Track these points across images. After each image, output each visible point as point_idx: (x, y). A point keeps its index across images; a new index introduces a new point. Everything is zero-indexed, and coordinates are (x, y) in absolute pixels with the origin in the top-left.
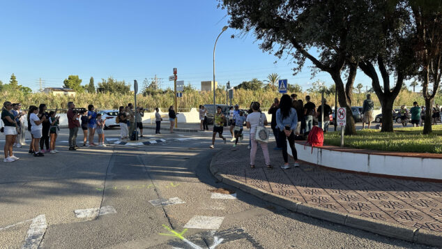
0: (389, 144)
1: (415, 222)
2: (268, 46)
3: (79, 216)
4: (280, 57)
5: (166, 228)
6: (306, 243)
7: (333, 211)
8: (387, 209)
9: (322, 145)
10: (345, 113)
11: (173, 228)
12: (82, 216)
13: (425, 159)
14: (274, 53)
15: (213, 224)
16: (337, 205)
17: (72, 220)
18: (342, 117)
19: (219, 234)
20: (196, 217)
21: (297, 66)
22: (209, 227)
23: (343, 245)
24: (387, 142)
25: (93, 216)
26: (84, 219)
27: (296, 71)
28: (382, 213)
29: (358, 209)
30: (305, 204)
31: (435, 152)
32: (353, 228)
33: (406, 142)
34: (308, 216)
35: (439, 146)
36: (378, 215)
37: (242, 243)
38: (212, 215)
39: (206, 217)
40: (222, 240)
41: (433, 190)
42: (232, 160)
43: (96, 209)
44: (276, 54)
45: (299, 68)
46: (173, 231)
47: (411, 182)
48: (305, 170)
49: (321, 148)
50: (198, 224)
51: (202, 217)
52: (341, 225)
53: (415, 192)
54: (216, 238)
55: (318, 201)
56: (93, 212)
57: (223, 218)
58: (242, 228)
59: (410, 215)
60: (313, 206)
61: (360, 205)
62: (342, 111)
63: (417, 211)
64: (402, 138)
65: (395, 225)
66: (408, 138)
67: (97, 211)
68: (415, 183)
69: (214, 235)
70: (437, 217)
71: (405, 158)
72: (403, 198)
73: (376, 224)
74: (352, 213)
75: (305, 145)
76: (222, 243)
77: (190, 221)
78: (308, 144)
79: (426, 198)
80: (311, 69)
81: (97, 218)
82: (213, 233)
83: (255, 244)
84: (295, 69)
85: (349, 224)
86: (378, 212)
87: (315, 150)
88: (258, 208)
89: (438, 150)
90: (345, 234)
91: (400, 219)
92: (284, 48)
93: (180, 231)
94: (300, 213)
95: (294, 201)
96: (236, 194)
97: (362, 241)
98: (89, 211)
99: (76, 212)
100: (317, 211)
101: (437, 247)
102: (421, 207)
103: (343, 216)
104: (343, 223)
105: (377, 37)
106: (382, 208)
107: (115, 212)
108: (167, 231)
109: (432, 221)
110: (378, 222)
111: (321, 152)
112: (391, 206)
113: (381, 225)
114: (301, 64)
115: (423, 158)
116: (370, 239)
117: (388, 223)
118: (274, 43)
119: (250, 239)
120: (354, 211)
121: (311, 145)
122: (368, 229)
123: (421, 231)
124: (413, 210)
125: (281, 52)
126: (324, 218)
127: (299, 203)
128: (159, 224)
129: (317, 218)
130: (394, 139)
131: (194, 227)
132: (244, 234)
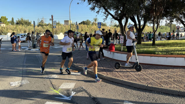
0: (139, 50)
1: (147, 82)
2: (93, 9)
3: (12, 85)
4: (98, 14)
5: (51, 89)
6: (107, 92)
7: (117, 78)
8: (137, 77)
9: (114, 51)
10: (123, 38)
11: (55, 89)
12: (13, 85)
13: (152, 57)
14: (96, 12)
15: (71, 86)
16: (119, 76)
17: (9, 87)
18: (122, 40)
19: (74, 90)
20: (64, 83)
21: (105, 18)
22: (69, 88)
23: (121, 92)
24: (138, 50)
25: (19, 85)
26: (15, 86)
27: (105, 20)
28: (135, 79)
29: (127, 77)
30: (107, 76)
31: (156, 54)
32: (125, 85)
33: (145, 49)
34: (108, 80)
35: (157, 51)
36: (134, 80)
37: (83, 93)
38: (71, 82)
39: (68, 83)
40: (75, 93)
41: (154, 69)
42: (79, 57)
43: (20, 82)
44: (97, 12)
45: (106, 19)
46: (54, 90)
47: (146, 65)
48: (108, 61)
49: (114, 52)
50: (65, 86)
51: (66, 83)
52: (120, 83)
53: (147, 70)
54: (72, 92)
55: (112, 74)
56: (18, 83)
57: (75, 83)
58: (83, 87)
59: (145, 79)
60: (110, 77)
61: (128, 75)
62: (122, 37)
63: (148, 78)
64: (144, 48)
65: (140, 83)
66: (146, 48)
67: (21, 82)
68: (148, 66)
69: (72, 91)
70: (154, 80)
71: (145, 56)
72: (143, 72)
73: (133, 83)
74: (124, 79)
75: (108, 51)
76: (75, 94)
77: (61, 85)
78: (109, 50)
79: (151, 72)
80: (111, 19)
81: (21, 86)
82: (71, 90)
83: (88, 94)
84: (104, 19)
85: (123, 83)
86: (134, 78)
87: (112, 53)
88: (89, 78)
89: (157, 53)
90: (122, 88)
91: (142, 81)
92: (100, 10)
93: (57, 90)
94: (105, 79)
95: (103, 75)
96: (80, 72)
97: (128, 90)
98: (17, 82)
99: (11, 83)
100: (112, 78)
101: (154, 91)
102: (149, 76)
103: (121, 80)
104: (121, 83)
105: (137, 8)
106: (136, 76)
107: (29, 82)
108: (52, 90)
109: (153, 81)
110: (134, 82)
111: (114, 54)
112: (139, 76)
113: (135, 83)
114: (107, 17)
115: (151, 56)
116: (131, 89)
117: (137, 82)
118: (95, 8)
119: (86, 91)
120: (125, 78)
121: (110, 51)
122: (130, 85)
123: (149, 85)
124: (146, 77)
125: (99, 11)
126: (114, 81)
127: (105, 75)
128: (48, 87)
129: (112, 81)
130: (141, 48)
131: (63, 88)
132: (84, 90)
